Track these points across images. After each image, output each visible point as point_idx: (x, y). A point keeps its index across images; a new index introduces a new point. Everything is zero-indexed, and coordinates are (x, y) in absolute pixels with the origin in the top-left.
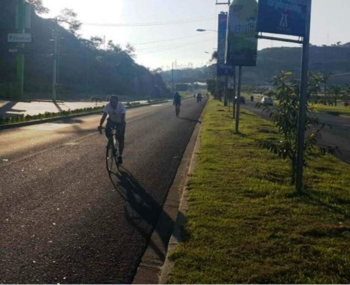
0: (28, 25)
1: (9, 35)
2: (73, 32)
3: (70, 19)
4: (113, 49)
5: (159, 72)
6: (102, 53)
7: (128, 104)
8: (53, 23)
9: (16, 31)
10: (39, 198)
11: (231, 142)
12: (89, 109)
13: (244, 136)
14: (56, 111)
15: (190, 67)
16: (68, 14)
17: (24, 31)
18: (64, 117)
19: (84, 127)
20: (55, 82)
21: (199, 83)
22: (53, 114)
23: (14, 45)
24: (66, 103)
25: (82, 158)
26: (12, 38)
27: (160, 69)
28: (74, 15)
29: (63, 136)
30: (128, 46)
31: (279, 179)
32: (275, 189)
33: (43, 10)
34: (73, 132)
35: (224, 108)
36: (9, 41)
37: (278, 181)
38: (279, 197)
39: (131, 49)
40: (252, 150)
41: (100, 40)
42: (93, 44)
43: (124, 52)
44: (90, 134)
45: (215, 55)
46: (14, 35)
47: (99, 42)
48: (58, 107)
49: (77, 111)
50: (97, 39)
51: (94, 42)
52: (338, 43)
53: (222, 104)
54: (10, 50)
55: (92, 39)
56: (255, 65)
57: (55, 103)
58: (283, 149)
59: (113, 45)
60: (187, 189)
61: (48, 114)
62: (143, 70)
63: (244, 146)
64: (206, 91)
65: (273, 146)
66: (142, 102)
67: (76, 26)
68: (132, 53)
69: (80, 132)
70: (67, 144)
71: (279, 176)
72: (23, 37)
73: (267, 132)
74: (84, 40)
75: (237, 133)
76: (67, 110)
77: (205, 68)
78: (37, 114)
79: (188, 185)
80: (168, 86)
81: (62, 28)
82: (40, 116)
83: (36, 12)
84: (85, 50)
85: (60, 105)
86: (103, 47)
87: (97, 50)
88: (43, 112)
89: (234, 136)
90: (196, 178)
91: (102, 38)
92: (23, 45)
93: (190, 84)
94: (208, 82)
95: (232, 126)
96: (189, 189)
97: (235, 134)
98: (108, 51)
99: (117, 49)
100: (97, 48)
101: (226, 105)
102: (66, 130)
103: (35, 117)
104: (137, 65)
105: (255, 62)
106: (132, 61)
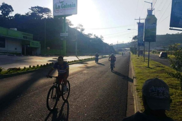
0: (67, 30)
1: (61, 34)
2: (82, 32)
3: (81, 27)
4: (95, 37)
5: (112, 45)
6: (92, 39)
7: (102, 57)
8: (75, 30)
9: (62, 32)
10: (78, 94)
11: (147, 71)
12: (89, 59)
13: (151, 68)
14: (78, 60)
15: (123, 43)
16: (80, 26)
17: (66, 32)
18: (81, 62)
19: (89, 65)
20: (76, 50)
21: (127, 49)
22: (77, 61)
23: (62, 37)
24: (80, 57)
25: (90, 78)
26: (62, 35)
27: (112, 44)
28: (82, 26)
29: (82, 69)
30: (101, 36)
33: (71, 25)
34: (84, 68)
35: (138, 58)
36: (61, 36)
39: (102, 37)
40: (157, 74)
41: (91, 34)
42: (89, 36)
43: (99, 39)
44: (91, 68)
46: (62, 34)
47: (91, 35)
48: (78, 58)
49: (85, 60)
50: (90, 34)
51: (89, 35)
53: (137, 56)
54: (61, 39)
55: (88, 34)
57: (77, 57)
59: (96, 36)
60: (137, 92)
61: (75, 61)
62: (106, 45)
63: (152, 73)
64: (129, 51)
66: (107, 56)
67: (83, 30)
68: (102, 39)
69: (88, 68)
70: (84, 72)
72: (65, 34)
73: (159, 67)
74: (86, 35)
76: (81, 59)
77: (129, 43)
78: (71, 61)
79: (137, 90)
80: (115, 50)
81: (78, 31)
82: (72, 61)
83: (69, 26)
84: (86, 38)
85: (79, 57)
86: (92, 37)
87: (90, 38)
88: (73, 60)
89: (147, 69)
90: (139, 87)
91: (92, 34)
92: (65, 37)
93: (123, 49)
94: (131, 48)
95: (146, 64)
97: (148, 68)
98: (94, 38)
99: (97, 37)
100: (90, 37)
101: (139, 56)
102: (81, 67)
103: (71, 62)
104: (104, 43)
105: (155, 40)
106: (102, 41)
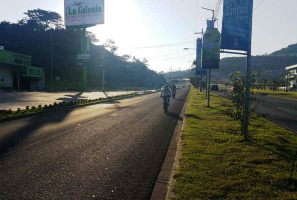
0: (88, 49)
1: (78, 55)
2: (113, 52)
3: (111, 45)
4: (136, 61)
5: (162, 73)
6: (130, 64)
7: (145, 92)
8: (101, 48)
9: (81, 53)
10: (99, 145)
11: (205, 112)
12: (124, 95)
13: (212, 108)
14: (105, 97)
15: (180, 70)
16: (110, 42)
17: (86, 53)
18: (110, 100)
19: (121, 105)
20: (104, 81)
21: (185, 79)
22: (104, 99)
23: (80, 61)
24: (110, 93)
25: (121, 123)
26: (80, 57)
27: (162, 72)
28: (113, 43)
29: (110, 110)
30: (144, 59)
31: (234, 132)
32: (232, 138)
33: (95, 40)
34: (115, 108)
35: (200, 93)
36: (78, 58)
37: (234, 133)
38: (234, 142)
39: (146, 61)
40: (218, 116)
41: (128, 56)
42: (124, 59)
43: (142, 63)
44: (125, 109)
45: (195, 63)
46: (80, 55)
47: (128, 58)
48: (106, 95)
49: (117, 97)
50: (126, 56)
51: (125, 58)
52: (266, 54)
53: (199, 90)
54: (78, 64)
55: (124, 56)
56: (218, 68)
57: (104, 92)
58: (236, 115)
59: (135, 59)
60: (181, 139)
61: (100, 99)
62: (153, 72)
63: (212, 114)
64: (189, 83)
65: (230, 113)
66: (153, 91)
67: (115, 49)
68: (146, 63)
69: (119, 108)
70: (113, 115)
71: (234, 131)
72: (85, 56)
73: (226, 106)
74: (119, 57)
75: (209, 106)
76: (111, 96)
77: (188, 70)
78: (95, 99)
79: (182, 137)
80: (168, 81)
81: (107, 51)
82: (96, 100)
83: (92, 42)
84: (120, 62)
85: (107, 93)
86: (130, 60)
87: (127, 62)
88: (98, 98)
89: (207, 109)
90: (186, 133)
91: (129, 55)
92: (86, 61)
93: (180, 80)
94: (191, 78)
95: (206, 103)
96: (183, 139)
97: (207, 107)
98: (133, 63)
99: (138, 61)
100: (127, 61)
101: (201, 91)
102: (111, 107)
103: (94, 101)
104: (149, 70)
105: (219, 66)
106: (146, 67)
